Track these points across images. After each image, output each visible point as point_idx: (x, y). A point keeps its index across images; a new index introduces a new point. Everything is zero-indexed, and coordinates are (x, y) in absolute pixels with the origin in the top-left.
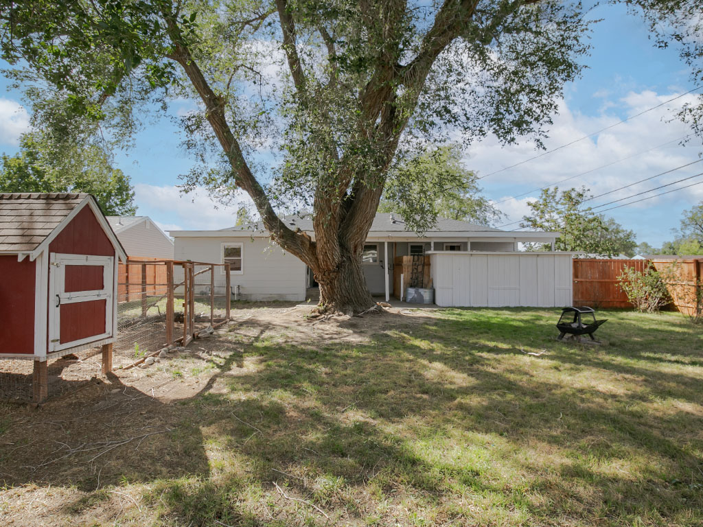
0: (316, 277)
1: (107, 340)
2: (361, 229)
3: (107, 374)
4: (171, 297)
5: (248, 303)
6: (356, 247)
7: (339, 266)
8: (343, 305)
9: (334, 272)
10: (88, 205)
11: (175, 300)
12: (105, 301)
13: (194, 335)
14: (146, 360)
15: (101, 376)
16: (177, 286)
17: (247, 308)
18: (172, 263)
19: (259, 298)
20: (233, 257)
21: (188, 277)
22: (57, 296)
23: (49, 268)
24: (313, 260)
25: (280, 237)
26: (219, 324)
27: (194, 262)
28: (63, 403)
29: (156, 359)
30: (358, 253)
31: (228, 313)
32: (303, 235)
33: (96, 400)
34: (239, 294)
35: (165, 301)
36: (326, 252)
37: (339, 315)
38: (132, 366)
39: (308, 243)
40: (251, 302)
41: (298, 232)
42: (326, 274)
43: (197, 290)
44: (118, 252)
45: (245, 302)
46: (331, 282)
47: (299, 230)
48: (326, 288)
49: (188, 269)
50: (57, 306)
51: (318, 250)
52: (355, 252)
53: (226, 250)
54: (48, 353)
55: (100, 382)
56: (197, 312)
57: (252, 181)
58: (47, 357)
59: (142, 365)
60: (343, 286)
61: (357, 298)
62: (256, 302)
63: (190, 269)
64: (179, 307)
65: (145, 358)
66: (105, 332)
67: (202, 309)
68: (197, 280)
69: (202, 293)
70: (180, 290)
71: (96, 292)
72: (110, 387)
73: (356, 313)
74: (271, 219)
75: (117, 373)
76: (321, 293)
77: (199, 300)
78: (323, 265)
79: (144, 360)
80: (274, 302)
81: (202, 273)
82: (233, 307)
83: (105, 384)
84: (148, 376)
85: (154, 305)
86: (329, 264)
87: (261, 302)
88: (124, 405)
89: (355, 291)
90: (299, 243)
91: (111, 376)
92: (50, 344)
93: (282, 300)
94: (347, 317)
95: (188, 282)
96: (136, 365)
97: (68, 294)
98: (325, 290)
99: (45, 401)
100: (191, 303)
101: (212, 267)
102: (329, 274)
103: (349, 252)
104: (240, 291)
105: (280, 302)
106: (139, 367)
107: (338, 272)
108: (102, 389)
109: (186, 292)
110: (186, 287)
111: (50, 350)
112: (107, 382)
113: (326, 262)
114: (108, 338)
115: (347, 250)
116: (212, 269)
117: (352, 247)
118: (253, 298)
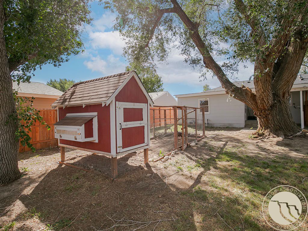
0: (255, 114)
1: (145, 147)
2: (288, 82)
3: (146, 164)
4: (176, 125)
5: (213, 128)
6: (284, 94)
7: (272, 106)
8: (276, 131)
9: (268, 110)
10: (133, 77)
11: (178, 126)
12: (144, 126)
13: (188, 144)
14: (164, 158)
15: (143, 165)
16: (179, 119)
17: (213, 131)
18: (176, 107)
19: (218, 126)
20: (204, 106)
21: (184, 115)
22: (120, 124)
23: (116, 110)
24: (254, 103)
25: (232, 92)
26: (199, 139)
27: (187, 107)
28: (124, 180)
29: (170, 157)
30: (285, 97)
31: (204, 133)
32: (246, 89)
33: (139, 180)
34: (208, 124)
35: (173, 127)
36: (263, 98)
37: (274, 137)
38: (158, 160)
39: (250, 94)
40: (214, 127)
41: (243, 87)
42: (263, 111)
43: (189, 121)
44: (149, 101)
45: (211, 127)
46: (266, 116)
47: (244, 87)
48: (262, 120)
49: (184, 111)
50: (120, 129)
51: (257, 98)
52: (284, 97)
53: (201, 102)
54: (117, 153)
55: (142, 168)
56: (189, 132)
57: (214, 64)
58: (116, 155)
59: (163, 160)
60: (275, 119)
61: (286, 127)
62: (217, 127)
63: (185, 110)
64: (179, 129)
65: (164, 156)
66: (144, 143)
67: (191, 131)
68: (189, 116)
69: (191, 123)
70: (180, 121)
71: (139, 122)
72: (147, 172)
73: (286, 136)
74: (226, 83)
75: (151, 164)
76: (259, 123)
77: (190, 126)
78: (260, 106)
79: (164, 157)
80: (227, 128)
81: (191, 112)
82: (206, 130)
83: (145, 169)
84: (165, 168)
85: (169, 129)
86: (265, 105)
87: (219, 127)
88: (151, 186)
89: (284, 122)
90: (244, 94)
91: (148, 165)
92: (118, 149)
93: (231, 127)
94: (280, 139)
95: (184, 117)
96: (160, 160)
97: (125, 123)
98: (262, 122)
99: (116, 178)
100: (186, 128)
101: (195, 109)
102: (265, 112)
103: (279, 97)
104: (208, 122)
105: (230, 128)
106: (161, 161)
107: (272, 110)
108: (143, 173)
109: (183, 122)
110: (183, 120)
111: (118, 152)
112: (146, 169)
113: (263, 104)
114: (146, 146)
115: (277, 96)
116: (195, 110)
117: (281, 94)
118: (215, 126)
